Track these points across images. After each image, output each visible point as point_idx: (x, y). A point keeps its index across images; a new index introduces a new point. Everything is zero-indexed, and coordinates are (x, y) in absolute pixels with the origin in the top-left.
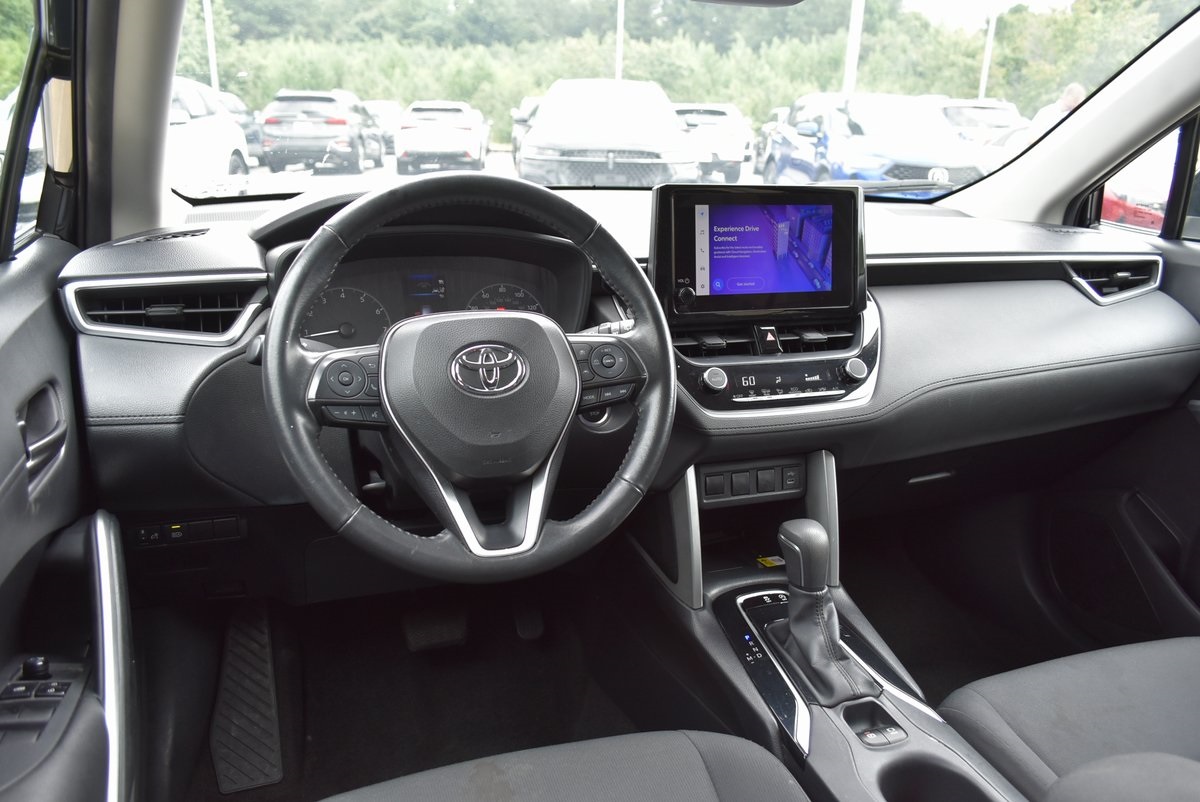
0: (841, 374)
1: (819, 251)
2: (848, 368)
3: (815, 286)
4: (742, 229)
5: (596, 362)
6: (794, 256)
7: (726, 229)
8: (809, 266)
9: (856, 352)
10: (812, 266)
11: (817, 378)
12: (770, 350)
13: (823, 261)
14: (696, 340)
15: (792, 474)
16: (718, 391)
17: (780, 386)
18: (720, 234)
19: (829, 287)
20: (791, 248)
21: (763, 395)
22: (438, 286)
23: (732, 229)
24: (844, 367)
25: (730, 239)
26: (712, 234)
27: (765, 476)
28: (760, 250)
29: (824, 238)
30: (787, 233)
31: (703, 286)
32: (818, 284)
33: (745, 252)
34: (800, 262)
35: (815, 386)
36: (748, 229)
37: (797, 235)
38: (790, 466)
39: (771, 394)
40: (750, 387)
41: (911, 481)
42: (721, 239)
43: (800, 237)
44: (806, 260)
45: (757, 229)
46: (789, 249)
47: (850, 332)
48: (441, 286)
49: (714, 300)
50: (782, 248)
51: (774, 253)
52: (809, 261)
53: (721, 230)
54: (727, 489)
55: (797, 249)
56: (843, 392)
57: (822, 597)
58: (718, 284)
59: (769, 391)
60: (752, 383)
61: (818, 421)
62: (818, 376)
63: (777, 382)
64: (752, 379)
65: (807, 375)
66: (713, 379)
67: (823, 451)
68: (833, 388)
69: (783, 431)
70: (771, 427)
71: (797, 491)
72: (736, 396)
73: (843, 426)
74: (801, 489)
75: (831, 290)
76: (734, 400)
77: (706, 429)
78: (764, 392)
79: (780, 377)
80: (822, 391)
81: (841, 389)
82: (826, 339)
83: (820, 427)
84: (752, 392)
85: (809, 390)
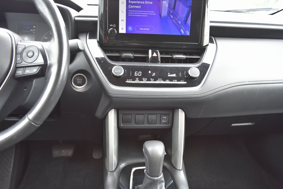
0: (186, 75)
1: (184, 16)
2: (189, 72)
3: (181, 33)
4: (144, 3)
5: (24, 54)
6: (170, 17)
7: (135, 2)
8: (179, 23)
9: (198, 65)
10: (180, 23)
11: (174, 75)
12: (154, 60)
13: (186, 21)
14: (120, 54)
15: (165, 118)
18: (132, 4)
19: (188, 33)
20: (169, 13)
21: (142, 80)
22: (33, 28)
23: (138, 2)
25: (137, 7)
26: (128, 4)
27: (152, 117)
28: (152, 13)
29: (187, 10)
30: (167, 6)
31: (122, 29)
32: (183, 32)
33: (145, 14)
34: (174, 20)
35: (171, 79)
36: (147, 2)
37: (172, 7)
38: (165, 115)
39: (147, 81)
40: (138, 77)
41: (233, 125)
42: (132, 7)
43: (174, 8)
44: (177, 20)
45: (151, 3)
46: (168, 13)
47: (199, 56)
48: (35, 28)
49: (127, 35)
50: (164, 13)
51: (160, 15)
52: (179, 20)
53: (133, 2)
54: (133, 121)
55: (172, 14)
56: (186, 83)
57: (157, 181)
58: (130, 28)
59: (146, 79)
60: (140, 75)
61: (170, 96)
62: (175, 74)
63: (153, 76)
64: (140, 73)
65: (169, 73)
66: (116, 71)
67: (180, 109)
68: (181, 81)
69: (150, 99)
70: (144, 96)
71: (167, 125)
72: (128, 80)
73: (183, 99)
74: (169, 125)
75: (189, 35)
76: (126, 82)
77: (110, 94)
78: (144, 79)
79: (155, 73)
80: (175, 81)
81: (185, 81)
82: (184, 58)
83: (171, 98)
84: (137, 79)
85: (168, 80)
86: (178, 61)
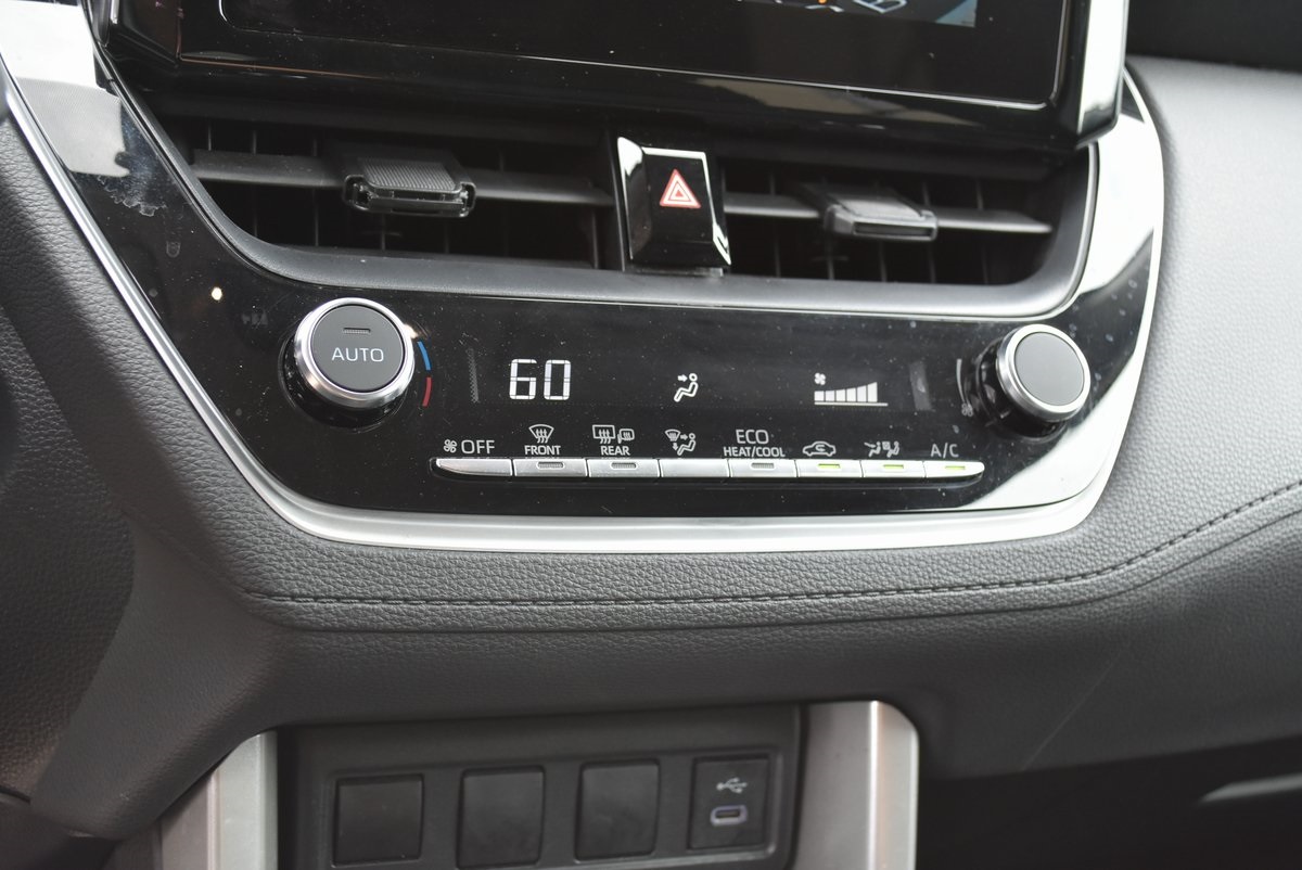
0: (975, 391)
2: (1005, 367)
9: (1053, 298)
11: (868, 395)
12: (672, 249)
14: (334, 169)
15: (736, 785)
16: (373, 412)
17: (685, 416)
21: (593, 451)
24: (991, 358)
27: (616, 790)
35: (850, 433)
38: (734, 759)
39: (638, 450)
40: (541, 410)
47: (1038, 218)
54: (438, 838)
56: (975, 468)
59: (628, 435)
60: (557, 389)
61: (846, 593)
62: (873, 388)
63: (677, 398)
64: (558, 371)
65: (820, 379)
66: (337, 354)
67: (875, 706)
68: (935, 450)
69: (673, 629)
70: (612, 607)
71: (748, 856)
72: (450, 446)
73: (955, 623)
74: (771, 849)
75: (972, 25)
76: (441, 462)
77: (270, 595)
78: (604, 437)
79: (693, 377)
80: (883, 456)
81: (965, 454)
82: (928, 231)
83: (854, 621)
84: (542, 436)
85: (819, 445)
86: (844, 258)
